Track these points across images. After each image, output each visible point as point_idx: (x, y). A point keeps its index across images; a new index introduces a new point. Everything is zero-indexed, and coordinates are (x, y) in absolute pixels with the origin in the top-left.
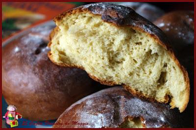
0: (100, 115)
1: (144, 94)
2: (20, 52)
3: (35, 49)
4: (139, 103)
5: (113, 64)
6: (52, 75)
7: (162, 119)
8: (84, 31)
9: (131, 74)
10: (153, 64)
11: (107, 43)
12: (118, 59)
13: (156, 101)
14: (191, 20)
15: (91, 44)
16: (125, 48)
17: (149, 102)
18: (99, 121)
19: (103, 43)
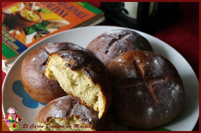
0: (60, 111)
1: (87, 104)
2: (35, 61)
3: (43, 62)
4: (84, 108)
5: (74, 85)
6: (47, 81)
7: (90, 120)
8: (60, 66)
9: (81, 93)
10: (92, 91)
11: (70, 75)
12: (76, 84)
13: (93, 109)
14: (139, 61)
15: (63, 73)
16: (78, 79)
17: (89, 109)
18: (59, 114)
19: (69, 74)
